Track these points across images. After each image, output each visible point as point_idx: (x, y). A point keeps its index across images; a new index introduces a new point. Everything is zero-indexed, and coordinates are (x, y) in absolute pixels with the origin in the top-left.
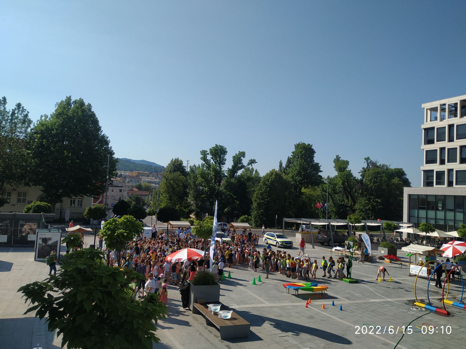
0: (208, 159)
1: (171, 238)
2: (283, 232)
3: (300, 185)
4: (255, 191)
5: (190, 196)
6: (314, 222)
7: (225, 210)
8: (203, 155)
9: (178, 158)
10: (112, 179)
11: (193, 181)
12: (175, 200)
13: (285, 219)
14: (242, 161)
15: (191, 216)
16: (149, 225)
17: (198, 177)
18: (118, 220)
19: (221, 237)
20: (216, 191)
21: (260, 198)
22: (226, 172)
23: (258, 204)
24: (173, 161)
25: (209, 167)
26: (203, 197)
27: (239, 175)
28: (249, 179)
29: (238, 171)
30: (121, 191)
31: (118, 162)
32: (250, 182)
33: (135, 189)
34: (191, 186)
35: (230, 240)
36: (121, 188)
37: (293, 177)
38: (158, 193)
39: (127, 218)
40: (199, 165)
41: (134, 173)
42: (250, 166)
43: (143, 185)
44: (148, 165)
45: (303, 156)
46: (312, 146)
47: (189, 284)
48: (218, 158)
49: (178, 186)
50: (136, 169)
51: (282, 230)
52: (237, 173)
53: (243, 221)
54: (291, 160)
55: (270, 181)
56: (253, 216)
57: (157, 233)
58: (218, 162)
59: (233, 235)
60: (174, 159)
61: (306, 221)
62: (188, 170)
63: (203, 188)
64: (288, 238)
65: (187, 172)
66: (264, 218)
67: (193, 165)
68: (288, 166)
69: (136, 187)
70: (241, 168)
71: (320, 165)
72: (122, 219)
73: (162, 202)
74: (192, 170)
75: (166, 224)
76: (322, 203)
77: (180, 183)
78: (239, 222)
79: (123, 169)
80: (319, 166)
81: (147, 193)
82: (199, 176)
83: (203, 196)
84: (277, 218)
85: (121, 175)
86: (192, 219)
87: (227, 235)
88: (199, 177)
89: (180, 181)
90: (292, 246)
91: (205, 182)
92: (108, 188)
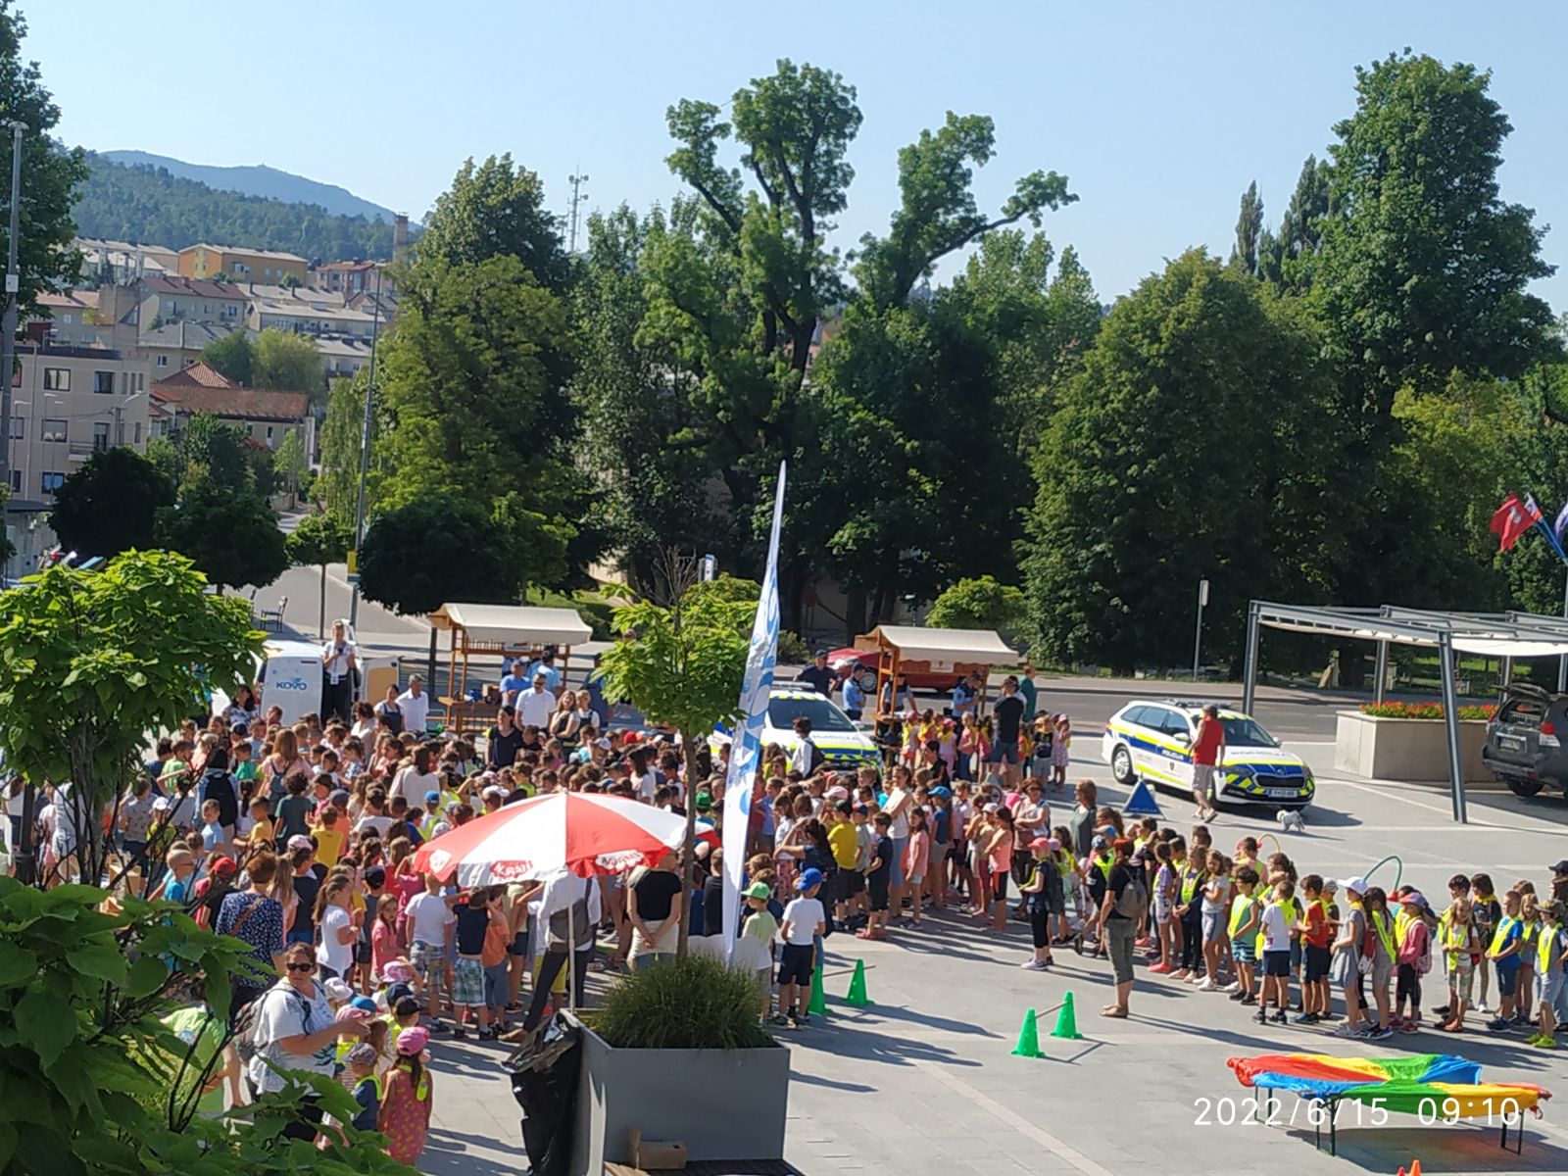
0: (721, 171)
1: (459, 725)
2: (1247, 702)
3: (1382, 371)
4: (1056, 409)
5: (589, 434)
6: (1475, 634)
7: (836, 539)
8: (683, 134)
9: (507, 156)
10: (43, 298)
11: (613, 329)
12: (483, 460)
13: (1265, 611)
14: (967, 189)
15: (596, 572)
16: (301, 630)
17: (646, 294)
18: (88, 582)
19: (804, 730)
20: (776, 403)
21: (1093, 458)
22: (851, 265)
23: (1077, 500)
24: (474, 175)
25: (728, 220)
26: (682, 445)
27: (945, 289)
28: (1017, 319)
29: (935, 255)
30: (105, 383)
31: (82, 175)
32: (1021, 339)
33: (205, 375)
34: (598, 363)
35: (870, 746)
36: (105, 366)
37: (1334, 310)
38: (364, 404)
39: (145, 571)
40: (657, 214)
41: (200, 260)
42: (1024, 222)
43: (263, 346)
44: (293, 207)
45: (1421, 160)
46: (1483, 82)
47: (576, 1034)
48: (794, 162)
49: (505, 363)
50: (208, 231)
51: (1236, 689)
52: (928, 274)
53: (960, 619)
54: (1323, 185)
55: (1164, 334)
56: (1033, 585)
57: (357, 684)
58: (793, 190)
59: (887, 712)
60: (480, 163)
61: (1417, 627)
62: (577, 243)
63: (681, 376)
64: (1276, 746)
65: (574, 262)
66: (1115, 601)
67: (616, 210)
68: (1300, 228)
69: (214, 363)
70: (955, 238)
71: (1535, 224)
72: (115, 573)
73: (393, 472)
74: (606, 246)
75: (422, 623)
76: (1537, 501)
77: (518, 334)
78: (937, 625)
79: (118, 227)
80: (1527, 230)
81: (292, 404)
82: (655, 286)
83: (685, 433)
84: (1204, 600)
85: (109, 268)
86: (599, 598)
87: (848, 713)
88: (656, 296)
89: (521, 321)
90: (1307, 798)
91: (699, 335)
92: (17, 364)
